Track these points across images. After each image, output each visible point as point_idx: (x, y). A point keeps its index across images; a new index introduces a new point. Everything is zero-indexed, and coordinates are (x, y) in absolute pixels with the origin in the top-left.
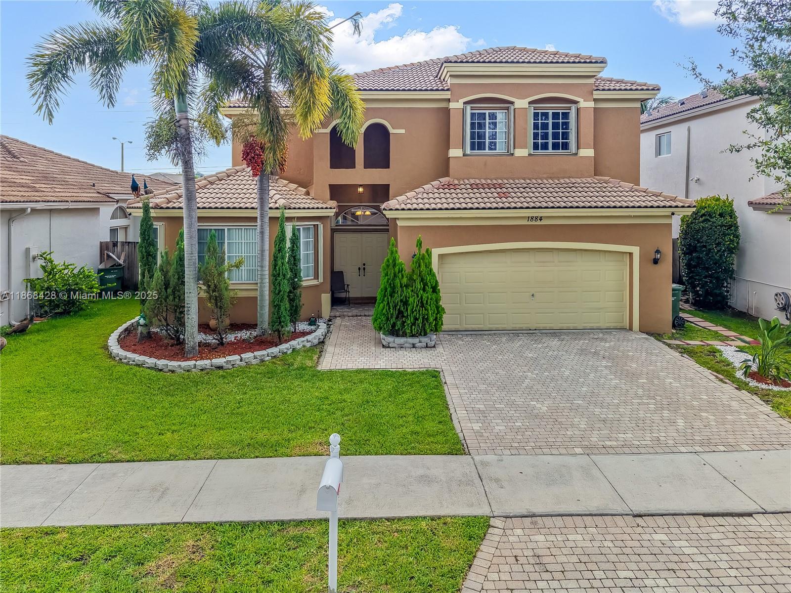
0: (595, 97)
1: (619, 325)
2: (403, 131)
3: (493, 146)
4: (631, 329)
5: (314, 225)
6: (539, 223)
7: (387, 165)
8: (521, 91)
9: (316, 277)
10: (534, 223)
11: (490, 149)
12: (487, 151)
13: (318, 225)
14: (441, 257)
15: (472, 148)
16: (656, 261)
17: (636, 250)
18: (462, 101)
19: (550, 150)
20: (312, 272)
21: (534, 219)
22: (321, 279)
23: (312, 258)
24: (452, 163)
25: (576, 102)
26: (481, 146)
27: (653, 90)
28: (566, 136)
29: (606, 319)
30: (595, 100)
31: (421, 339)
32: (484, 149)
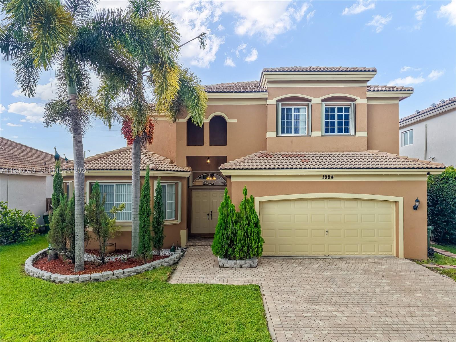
0: (368, 96)
2: (235, 121)
3: (296, 131)
4: (397, 256)
5: (176, 183)
6: (331, 180)
7: (225, 144)
8: (316, 93)
9: (177, 218)
10: (327, 180)
11: (295, 132)
12: (293, 134)
13: (178, 183)
14: (261, 203)
15: (283, 132)
16: (416, 208)
17: (400, 200)
18: (275, 99)
19: (336, 133)
20: (174, 215)
21: (327, 177)
22: (180, 220)
23: (174, 206)
24: (269, 142)
25: (354, 100)
26: (289, 131)
27: (409, 90)
28: (347, 124)
29: (379, 249)
30: (368, 98)
31: (247, 261)
32: (291, 133)
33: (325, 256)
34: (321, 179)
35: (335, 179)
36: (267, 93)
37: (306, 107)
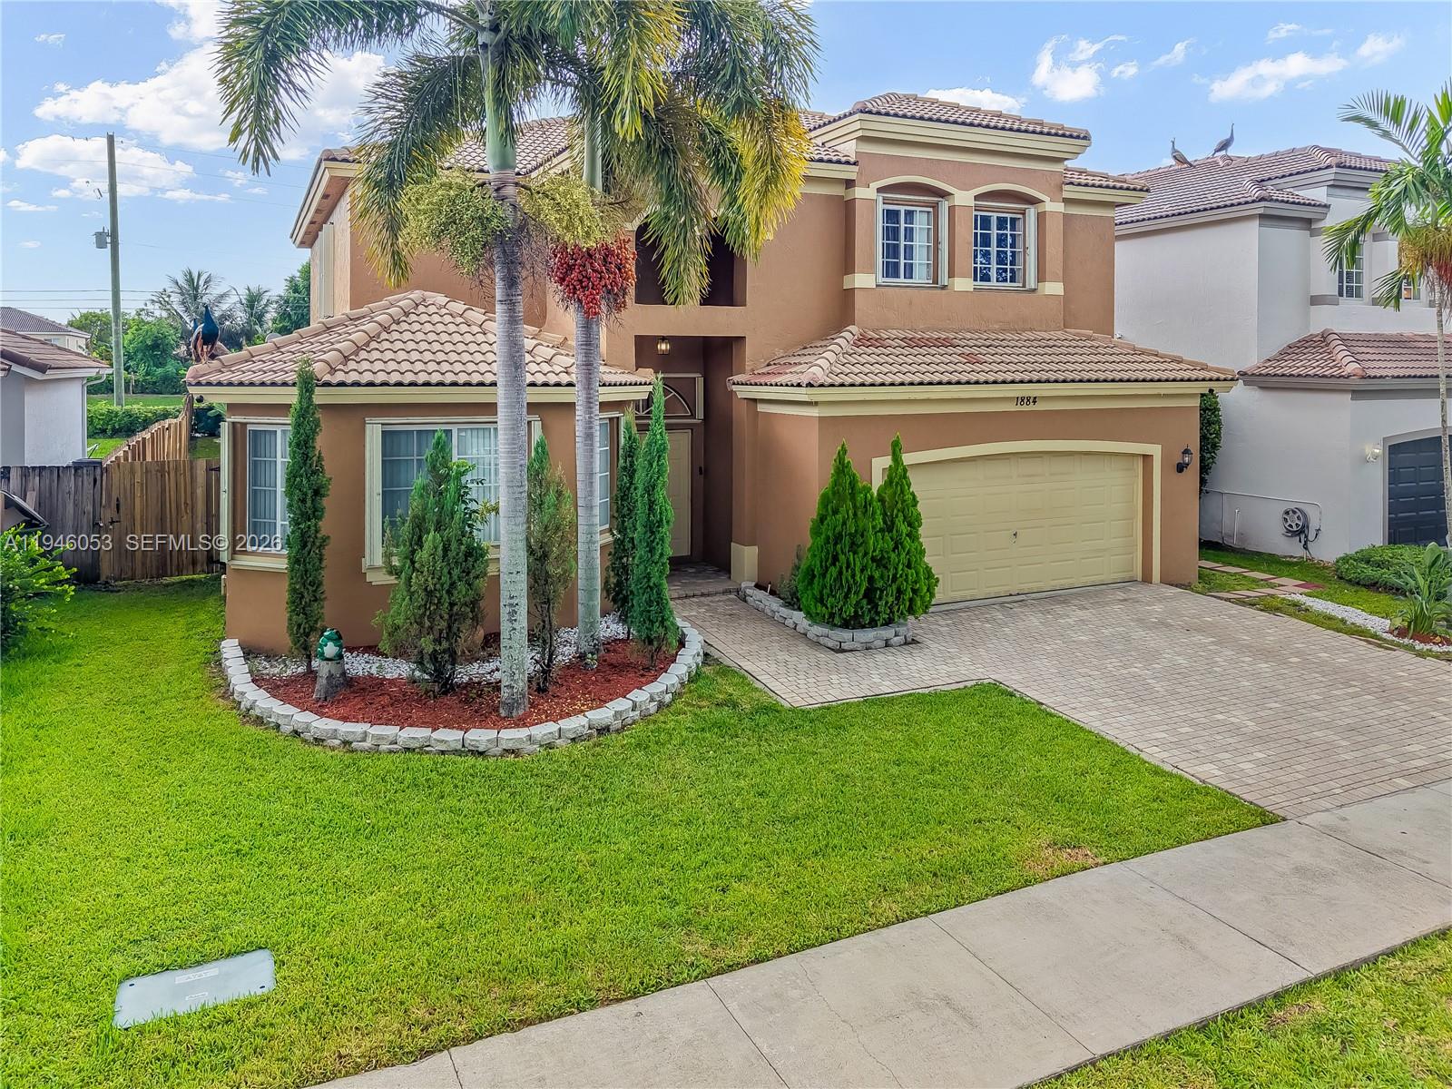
0: (1065, 195)
1: (1126, 575)
4: (1147, 579)
5: (611, 419)
6: (1031, 407)
8: (965, 176)
10: (1025, 408)
11: (906, 276)
13: (618, 418)
16: (1181, 468)
17: (1155, 450)
18: (875, 185)
21: (1025, 401)
24: (859, 301)
25: (1033, 201)
27: (1141, 190)
28: (1015, 259)
29: (1110, 567)
30: (1067, 201)
32: (898, 277)
33: (1011, 595)
34: (1012, 407)
35: (1040, 407)
36: (855, 168)
37: (931, 210)
